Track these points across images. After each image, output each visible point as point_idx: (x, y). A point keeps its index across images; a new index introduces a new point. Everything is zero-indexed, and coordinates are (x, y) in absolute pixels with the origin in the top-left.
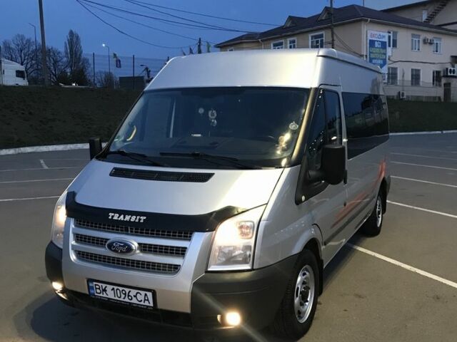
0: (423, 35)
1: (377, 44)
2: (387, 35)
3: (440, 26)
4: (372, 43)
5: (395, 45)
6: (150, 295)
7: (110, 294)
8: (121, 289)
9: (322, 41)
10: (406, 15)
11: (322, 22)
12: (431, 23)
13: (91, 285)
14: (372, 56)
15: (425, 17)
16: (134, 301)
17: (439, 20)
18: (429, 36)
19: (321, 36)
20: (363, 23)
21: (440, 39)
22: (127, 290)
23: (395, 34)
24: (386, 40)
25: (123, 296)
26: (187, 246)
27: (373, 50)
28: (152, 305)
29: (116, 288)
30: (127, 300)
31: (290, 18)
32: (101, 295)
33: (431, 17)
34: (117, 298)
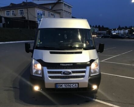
0: (51, 13)
1: (39, 14)
2: (42, 12)
3: (54, 10)
4: (38, 14)
5: (44, 15)
6: (77, 84)
7: (64, 86)
8: (68, 84)
9: (23, 12)
10: (46, 6)
11: (22, 6)
12: (52, 9)
13: (57, 85)
14: (39, 18)
15: (50, 8)
16: (72, 87)
17: (54, 9)
18: (53, 13)
19: (23, 10)
20: (35, 8)
21: (55, 14)
22: (70, 84)
23: (44, 11)
24: (42, 13)
25: (68, 86)
26: (86, 70)
27: (39, 16)
28: (77, 87)
29: (66, 84)
30: (69, 87)
31: (11, 4)
32: (60, 87)
33: (52, 8)
34: (66, 87)
